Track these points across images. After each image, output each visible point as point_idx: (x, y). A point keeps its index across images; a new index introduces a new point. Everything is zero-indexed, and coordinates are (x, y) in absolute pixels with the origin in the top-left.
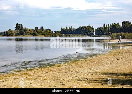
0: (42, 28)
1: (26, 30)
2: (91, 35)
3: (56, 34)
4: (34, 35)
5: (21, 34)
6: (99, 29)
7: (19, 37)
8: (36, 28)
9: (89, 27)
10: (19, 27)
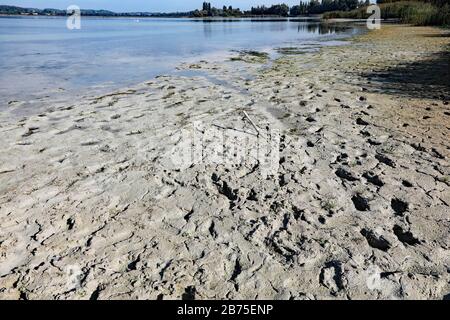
0: (230, 8)
1: (214, 10)
2: (285, 15)
3: (246, 14)
4: (224, 15)
5: (210, 15)
6: (295, 8)
7: (207, 18)
8: (225, 7)
9: (284, 5)
10: (206, 6)
